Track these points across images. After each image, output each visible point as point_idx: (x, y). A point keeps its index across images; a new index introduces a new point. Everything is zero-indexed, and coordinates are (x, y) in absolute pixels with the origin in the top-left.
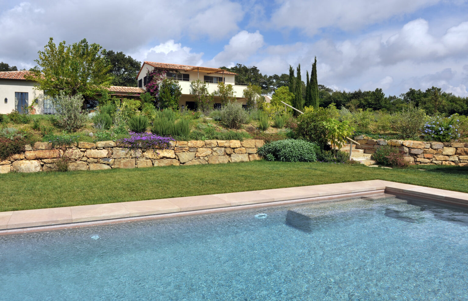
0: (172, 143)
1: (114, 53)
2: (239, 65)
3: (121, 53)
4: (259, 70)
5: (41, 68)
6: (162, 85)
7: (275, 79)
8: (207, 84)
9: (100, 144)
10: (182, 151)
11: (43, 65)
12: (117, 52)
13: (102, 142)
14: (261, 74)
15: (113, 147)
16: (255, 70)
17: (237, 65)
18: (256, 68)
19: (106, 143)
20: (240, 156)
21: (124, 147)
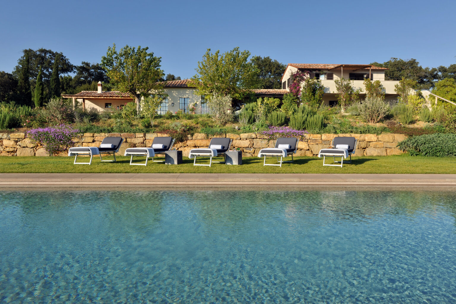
0: (307, 136)
1: (261, 58)
2: (394, 58)
3: (268, 58)
4: (418, 63)
5: (200, 76)
6: (304, 85)
7: (440, 71)
8: (351, 81)
9: (243, 136)
10: (315, 143)
11: (201, 73)
12: (264, 58)
13: (245, 134)
14: (421, 68)
15: (254, 139)
16: (413, 63)
17: (392, 60)
18: (415, 60)
19: (249, 135)
20: (376, 150)
21: (263, 139)
